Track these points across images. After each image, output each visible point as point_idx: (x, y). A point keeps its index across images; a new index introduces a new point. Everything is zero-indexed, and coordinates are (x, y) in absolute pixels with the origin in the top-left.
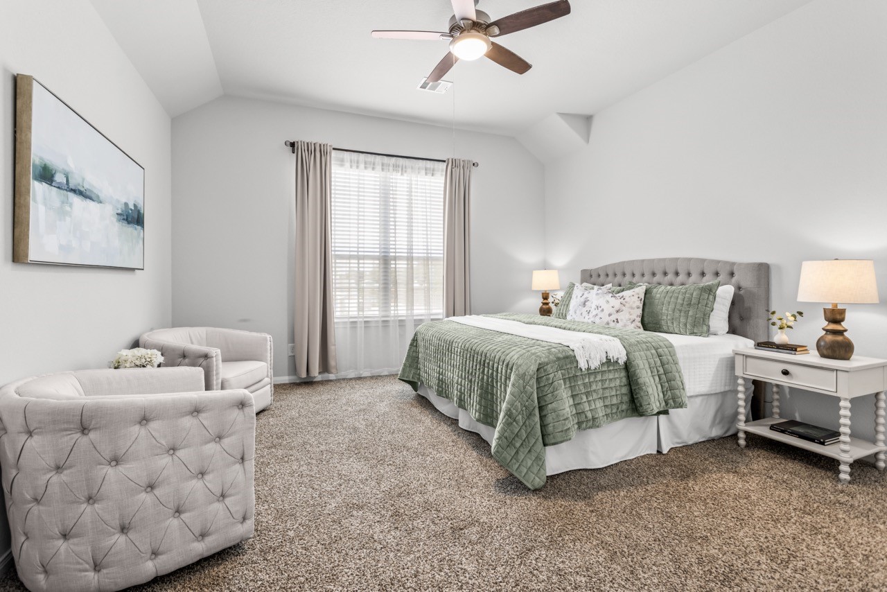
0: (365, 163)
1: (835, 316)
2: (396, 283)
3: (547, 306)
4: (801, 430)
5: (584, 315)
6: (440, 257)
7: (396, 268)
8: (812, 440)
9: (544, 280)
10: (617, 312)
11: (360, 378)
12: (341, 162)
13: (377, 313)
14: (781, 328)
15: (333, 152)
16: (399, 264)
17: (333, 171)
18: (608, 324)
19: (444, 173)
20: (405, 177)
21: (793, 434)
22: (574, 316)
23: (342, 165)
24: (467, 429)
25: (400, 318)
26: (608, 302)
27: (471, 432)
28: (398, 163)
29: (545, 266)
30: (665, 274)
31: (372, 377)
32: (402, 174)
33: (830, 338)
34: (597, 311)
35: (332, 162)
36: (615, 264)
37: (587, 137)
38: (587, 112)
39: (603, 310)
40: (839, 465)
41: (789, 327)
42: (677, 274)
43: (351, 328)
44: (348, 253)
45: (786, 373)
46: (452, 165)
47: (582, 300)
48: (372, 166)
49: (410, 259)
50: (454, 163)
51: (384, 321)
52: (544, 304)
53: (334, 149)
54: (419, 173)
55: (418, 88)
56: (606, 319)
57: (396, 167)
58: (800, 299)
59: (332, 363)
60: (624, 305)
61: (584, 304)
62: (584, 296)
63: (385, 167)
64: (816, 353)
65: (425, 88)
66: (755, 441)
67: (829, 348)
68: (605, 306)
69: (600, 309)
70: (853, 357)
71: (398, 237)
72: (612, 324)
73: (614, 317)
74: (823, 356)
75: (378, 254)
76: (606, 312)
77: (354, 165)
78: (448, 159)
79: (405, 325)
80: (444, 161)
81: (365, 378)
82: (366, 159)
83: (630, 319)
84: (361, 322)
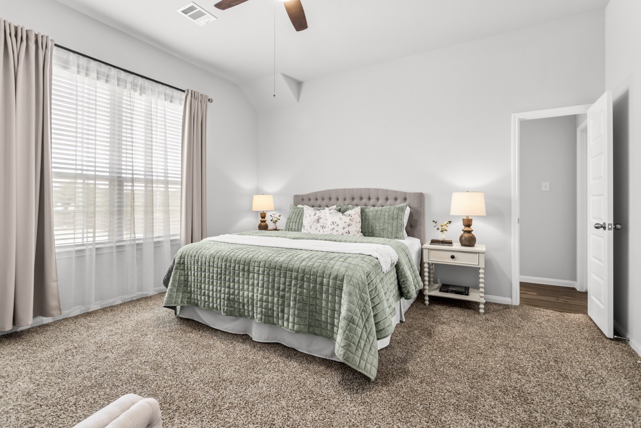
0: (98, 73)
1: (468, 223)
2: (133, 207)
3: (265, 224)
4: (454, 289)
5: (319, 229)
6: (178, 181)
7: (133, 190)
8: (461, 293)
9: (262, 203)
10: (349, 226)
11: (88, 314)
12: (65, 66)
13: (107, 238)
14: (442, 231)
15: (55, 48)
16: (136, 186)
17: (53, 72)
18: (343, 234)
19: (183, 103)
20: (144, 97)
21: (452, 292)
22: (309, 230)
23: (65, 68)
24: (266, 342)
25: (137, 242)
26: (341, 219)
27: (269, 343)
28: (135, 82)
29: (259, 192)
30: (361, 199)
31: (104, 310)
32: (140, 94)
33: (467, 235)
34: (333, 226)
35: (53, 61)
36: (323, 191)
37: (298, 96)
38: (300, 78)
39: (338, 225)
40: (479, 305)
41: (445, 230)
42: (369, 199)
43: (77, 257)
44: (74, 172)
45: (453, 257)
46: (191, 96)
47: (316, 217)
48: (105, 78)
49: (149, 182)
50: (194, 95)
51: (118, 247)
52: (262, 222)
53: (56, 45)
54: (159, 97)
55: (179, 11)
56: (342, 231)
57: (134, 86)
58: (452, 214)
59: (52, 302)
60: (352, 221)
61: (318, 221)
62: (317, 215)
63: (121, 83)
64: (460, 244)
65: (186, 14)
66: (434, 300)
67: (468, 241)
68: (338, 222)
69: (336, 224)
70: (476, 245)
71: (136, 158)
72: (345, 234)
73: (346, 230)
74: (462, 245)
75: (108, 174)
76: (341, 226)
77: (83, 72)
78: (188, 90)
79: (142, 249)
80: (184, 91)
81: (95, 312)
82: (99, 69)
83: (357, 231)
84: (91, 249)
